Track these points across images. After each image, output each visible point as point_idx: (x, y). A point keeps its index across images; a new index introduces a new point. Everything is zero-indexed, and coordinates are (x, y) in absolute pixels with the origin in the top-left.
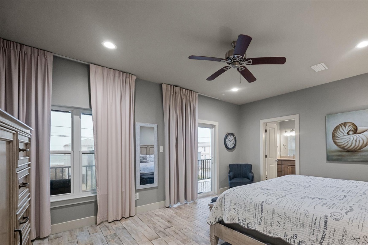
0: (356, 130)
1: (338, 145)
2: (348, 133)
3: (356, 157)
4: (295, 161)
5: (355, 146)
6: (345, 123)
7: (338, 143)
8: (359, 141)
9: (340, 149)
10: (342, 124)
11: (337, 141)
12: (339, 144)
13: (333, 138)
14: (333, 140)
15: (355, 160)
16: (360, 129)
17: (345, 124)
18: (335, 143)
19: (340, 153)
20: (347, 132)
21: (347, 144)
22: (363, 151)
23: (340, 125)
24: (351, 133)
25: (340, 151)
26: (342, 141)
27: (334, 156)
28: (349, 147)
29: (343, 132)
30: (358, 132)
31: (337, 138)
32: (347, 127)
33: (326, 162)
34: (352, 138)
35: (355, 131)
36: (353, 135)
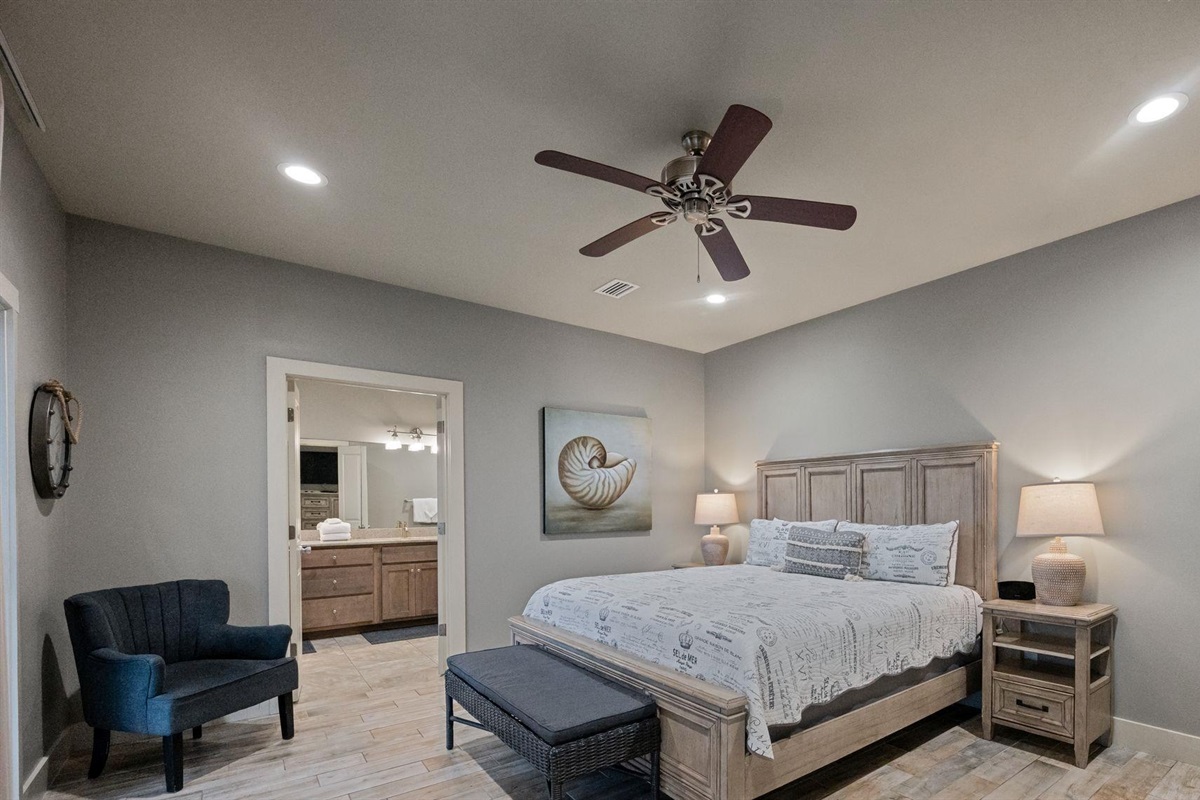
0: (604, 458)
1: (570, 493)
2: (590, 464)
3: (603, 523)
4: (435, 543)
5: (602, 496)
6: (585, 438)
7: (571, 486)
8: (609, 484)
9: (574, 503)
10: (580, 438)
11: (569, 481)
12: (572, 489)
13: (559, 472)
14: (561, 478)
15: (602, 528)
16: (611, 457)
17: (584, 440)
18: (565, 485)
19: (575, 514)
20: (588, 460)
21: (588, 489)
22: (613, 508)
23: (575, 440)
24: (596, 463)
25: (575, 508)
26: (579, 483)
27: (560, 520)
28: (591, 498)
29: (581, 459)
30: (608, 463)
31: (569, 474)
32: (588, 448)
33: (542, 539)
34: (597, 476)
35: (603, 461)
36: (598, 470)
